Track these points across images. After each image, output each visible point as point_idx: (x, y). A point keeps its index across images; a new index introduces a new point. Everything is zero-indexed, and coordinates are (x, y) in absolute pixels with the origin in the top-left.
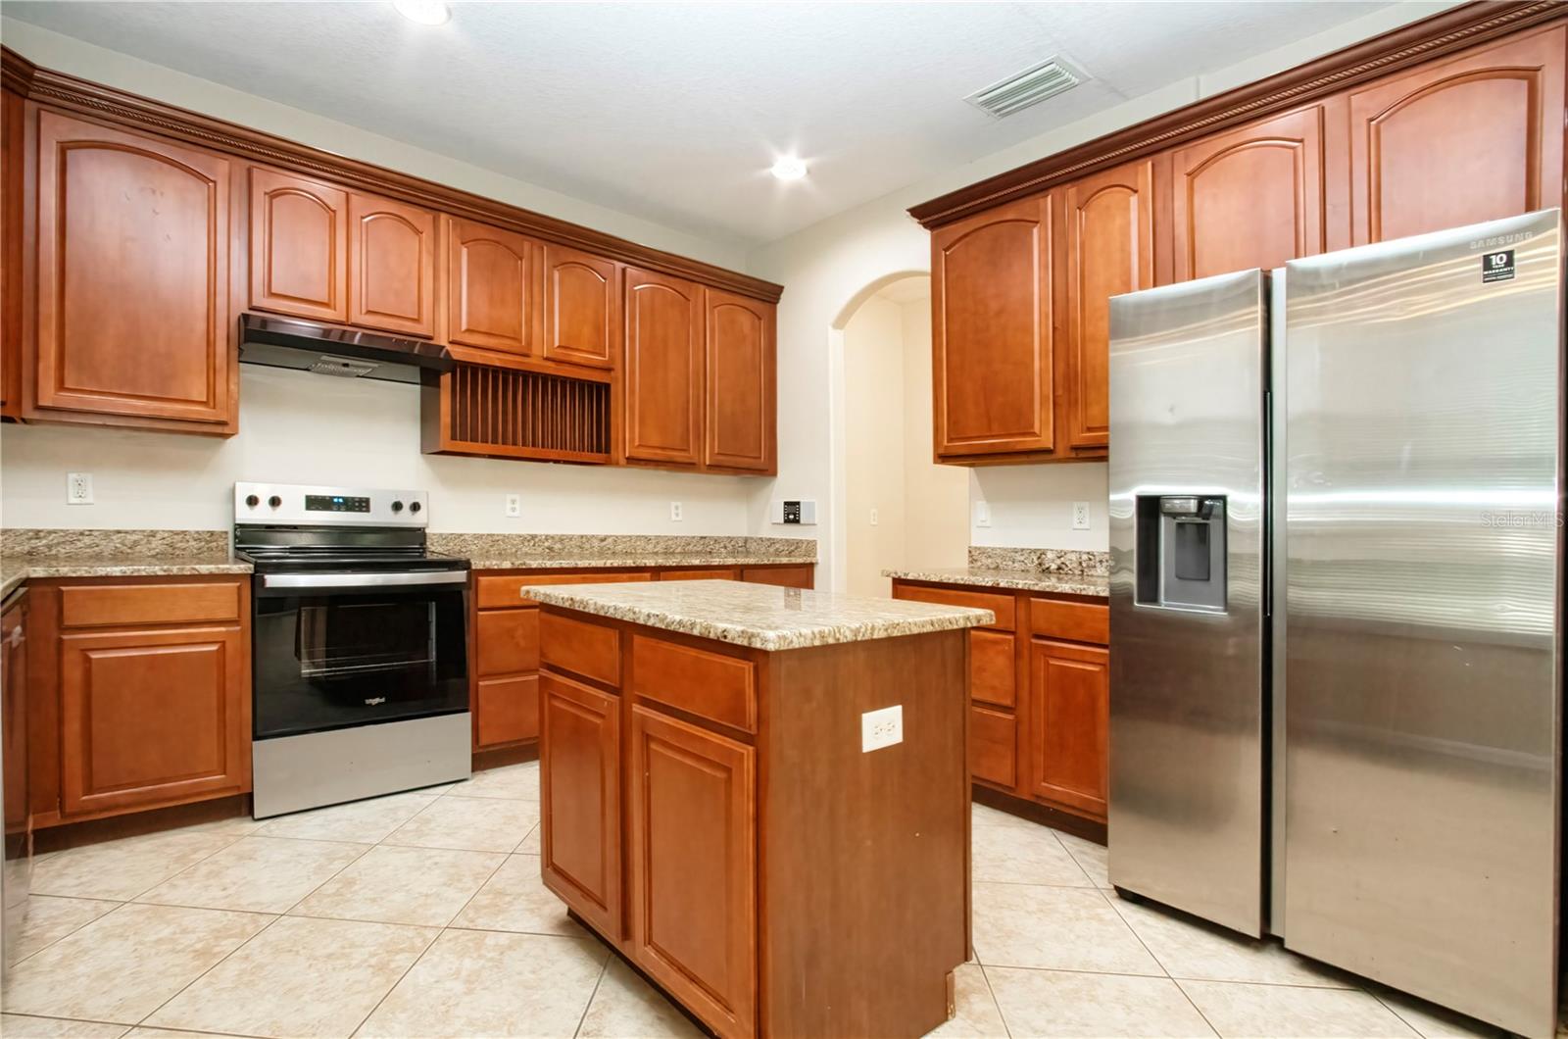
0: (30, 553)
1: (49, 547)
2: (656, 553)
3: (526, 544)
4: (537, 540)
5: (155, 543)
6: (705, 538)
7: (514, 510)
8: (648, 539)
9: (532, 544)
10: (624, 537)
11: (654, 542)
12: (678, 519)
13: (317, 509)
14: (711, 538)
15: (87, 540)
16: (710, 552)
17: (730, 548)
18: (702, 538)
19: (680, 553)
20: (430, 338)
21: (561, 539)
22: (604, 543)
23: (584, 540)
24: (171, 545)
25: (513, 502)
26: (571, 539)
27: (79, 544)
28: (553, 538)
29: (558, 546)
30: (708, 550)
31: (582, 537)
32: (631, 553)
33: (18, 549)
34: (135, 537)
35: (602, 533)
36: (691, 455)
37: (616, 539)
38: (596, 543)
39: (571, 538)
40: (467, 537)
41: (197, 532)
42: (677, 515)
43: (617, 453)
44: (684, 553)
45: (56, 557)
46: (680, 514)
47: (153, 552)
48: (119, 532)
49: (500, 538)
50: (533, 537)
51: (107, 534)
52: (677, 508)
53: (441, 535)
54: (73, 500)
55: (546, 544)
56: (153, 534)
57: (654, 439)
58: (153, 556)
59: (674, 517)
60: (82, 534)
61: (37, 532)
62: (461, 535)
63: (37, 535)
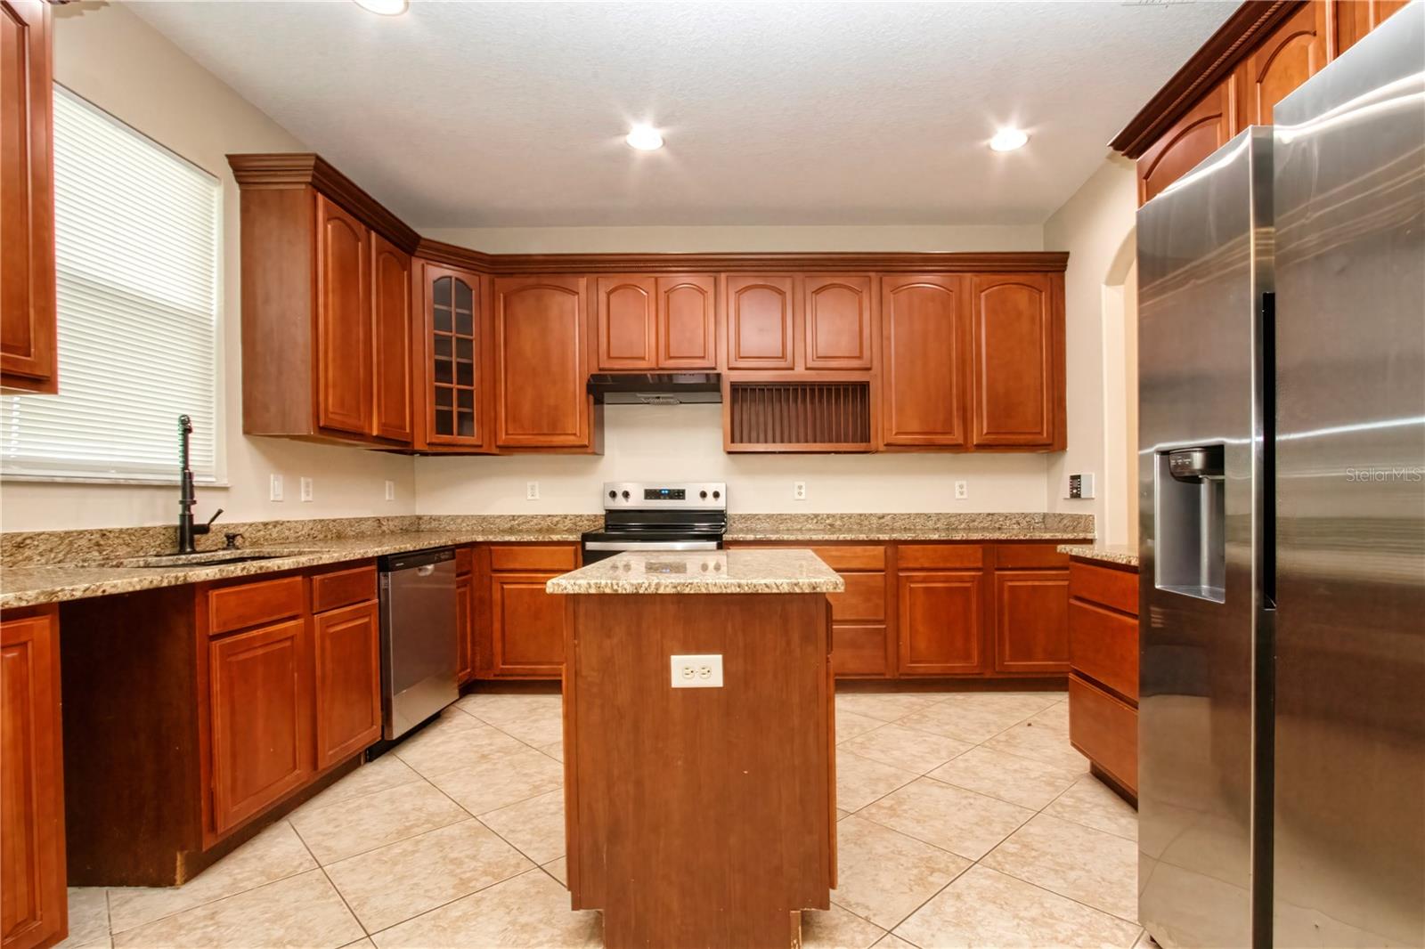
0: (510, 528)
1: (519, 525)
2: (937, 529)
3: (810, 521)
4: (819, 518)
5: (567, 521)
6: (993, 514)
7: (800, 494)
8: (929, 517)
9: (815, 521)
10: (902, 515)
11: (934, 519)
12: (962, 497)
13: (651, 498)
14: (1000, 515)
15: (535, 521)
16: (999, 529)
17: (1024, 524)
18: (989, 514)
19: (964, 529)
20: (714, 369)
21: (842, 517)
22: (882, 521)
23: (862, 518)
24: (575, 524)
25: (800, 487)
26: (850, 518)
27: (532, 523)
28: (833, 516)
29: (838, 523)
30: (997, 525)
31: (861, 515)
32: (910, 529)
33: (506, 526)
34: (556, 519)
35: (880, 511)
36: (957, 437)
37: (894, 517)
38: (874, 521)
39: (850, 516)
40: (761, 517)
41: (588, 516)
42: (962, 493)
43: (877, 441)
44: (969, 529)
45: (521, 531)
46: (965, 493)
47: (565, 529)
48: (549, 516)
49: (787, 517)
50: (816, 516)
51: (544, 517)
52: (961, 487)
53: (741, 515)
54: (529, 497)
55: (827, 522)
56: (566, 517)
57: (915, 426)
58: (566, 531)
59: (958, 496)
60: (533, 517)
61: (514, 516)
62: (757, 515)
63: (513, 518)
